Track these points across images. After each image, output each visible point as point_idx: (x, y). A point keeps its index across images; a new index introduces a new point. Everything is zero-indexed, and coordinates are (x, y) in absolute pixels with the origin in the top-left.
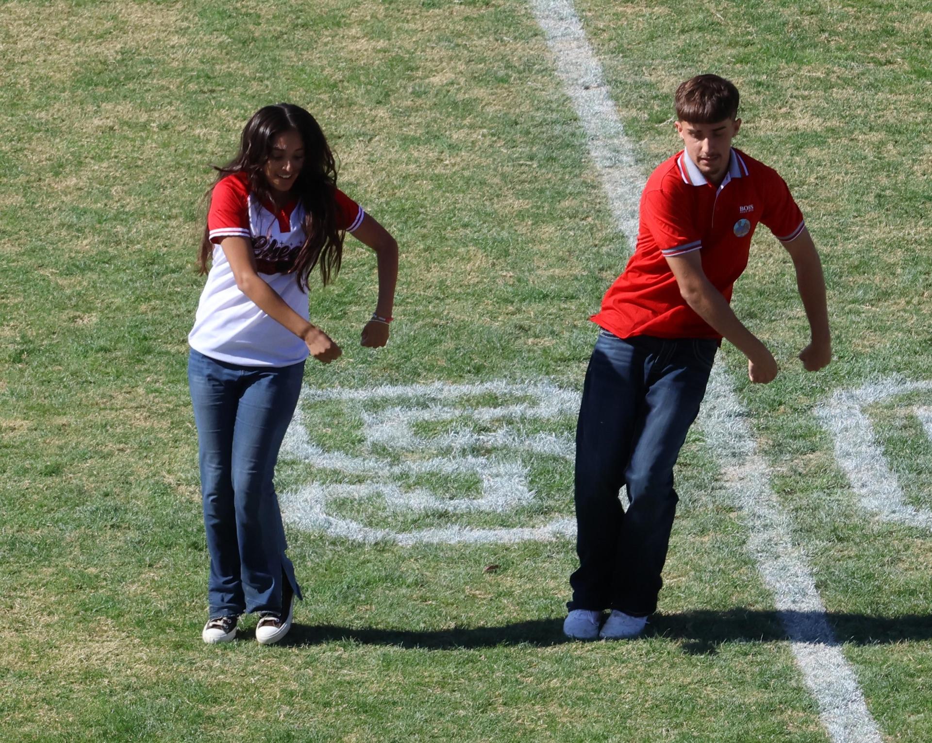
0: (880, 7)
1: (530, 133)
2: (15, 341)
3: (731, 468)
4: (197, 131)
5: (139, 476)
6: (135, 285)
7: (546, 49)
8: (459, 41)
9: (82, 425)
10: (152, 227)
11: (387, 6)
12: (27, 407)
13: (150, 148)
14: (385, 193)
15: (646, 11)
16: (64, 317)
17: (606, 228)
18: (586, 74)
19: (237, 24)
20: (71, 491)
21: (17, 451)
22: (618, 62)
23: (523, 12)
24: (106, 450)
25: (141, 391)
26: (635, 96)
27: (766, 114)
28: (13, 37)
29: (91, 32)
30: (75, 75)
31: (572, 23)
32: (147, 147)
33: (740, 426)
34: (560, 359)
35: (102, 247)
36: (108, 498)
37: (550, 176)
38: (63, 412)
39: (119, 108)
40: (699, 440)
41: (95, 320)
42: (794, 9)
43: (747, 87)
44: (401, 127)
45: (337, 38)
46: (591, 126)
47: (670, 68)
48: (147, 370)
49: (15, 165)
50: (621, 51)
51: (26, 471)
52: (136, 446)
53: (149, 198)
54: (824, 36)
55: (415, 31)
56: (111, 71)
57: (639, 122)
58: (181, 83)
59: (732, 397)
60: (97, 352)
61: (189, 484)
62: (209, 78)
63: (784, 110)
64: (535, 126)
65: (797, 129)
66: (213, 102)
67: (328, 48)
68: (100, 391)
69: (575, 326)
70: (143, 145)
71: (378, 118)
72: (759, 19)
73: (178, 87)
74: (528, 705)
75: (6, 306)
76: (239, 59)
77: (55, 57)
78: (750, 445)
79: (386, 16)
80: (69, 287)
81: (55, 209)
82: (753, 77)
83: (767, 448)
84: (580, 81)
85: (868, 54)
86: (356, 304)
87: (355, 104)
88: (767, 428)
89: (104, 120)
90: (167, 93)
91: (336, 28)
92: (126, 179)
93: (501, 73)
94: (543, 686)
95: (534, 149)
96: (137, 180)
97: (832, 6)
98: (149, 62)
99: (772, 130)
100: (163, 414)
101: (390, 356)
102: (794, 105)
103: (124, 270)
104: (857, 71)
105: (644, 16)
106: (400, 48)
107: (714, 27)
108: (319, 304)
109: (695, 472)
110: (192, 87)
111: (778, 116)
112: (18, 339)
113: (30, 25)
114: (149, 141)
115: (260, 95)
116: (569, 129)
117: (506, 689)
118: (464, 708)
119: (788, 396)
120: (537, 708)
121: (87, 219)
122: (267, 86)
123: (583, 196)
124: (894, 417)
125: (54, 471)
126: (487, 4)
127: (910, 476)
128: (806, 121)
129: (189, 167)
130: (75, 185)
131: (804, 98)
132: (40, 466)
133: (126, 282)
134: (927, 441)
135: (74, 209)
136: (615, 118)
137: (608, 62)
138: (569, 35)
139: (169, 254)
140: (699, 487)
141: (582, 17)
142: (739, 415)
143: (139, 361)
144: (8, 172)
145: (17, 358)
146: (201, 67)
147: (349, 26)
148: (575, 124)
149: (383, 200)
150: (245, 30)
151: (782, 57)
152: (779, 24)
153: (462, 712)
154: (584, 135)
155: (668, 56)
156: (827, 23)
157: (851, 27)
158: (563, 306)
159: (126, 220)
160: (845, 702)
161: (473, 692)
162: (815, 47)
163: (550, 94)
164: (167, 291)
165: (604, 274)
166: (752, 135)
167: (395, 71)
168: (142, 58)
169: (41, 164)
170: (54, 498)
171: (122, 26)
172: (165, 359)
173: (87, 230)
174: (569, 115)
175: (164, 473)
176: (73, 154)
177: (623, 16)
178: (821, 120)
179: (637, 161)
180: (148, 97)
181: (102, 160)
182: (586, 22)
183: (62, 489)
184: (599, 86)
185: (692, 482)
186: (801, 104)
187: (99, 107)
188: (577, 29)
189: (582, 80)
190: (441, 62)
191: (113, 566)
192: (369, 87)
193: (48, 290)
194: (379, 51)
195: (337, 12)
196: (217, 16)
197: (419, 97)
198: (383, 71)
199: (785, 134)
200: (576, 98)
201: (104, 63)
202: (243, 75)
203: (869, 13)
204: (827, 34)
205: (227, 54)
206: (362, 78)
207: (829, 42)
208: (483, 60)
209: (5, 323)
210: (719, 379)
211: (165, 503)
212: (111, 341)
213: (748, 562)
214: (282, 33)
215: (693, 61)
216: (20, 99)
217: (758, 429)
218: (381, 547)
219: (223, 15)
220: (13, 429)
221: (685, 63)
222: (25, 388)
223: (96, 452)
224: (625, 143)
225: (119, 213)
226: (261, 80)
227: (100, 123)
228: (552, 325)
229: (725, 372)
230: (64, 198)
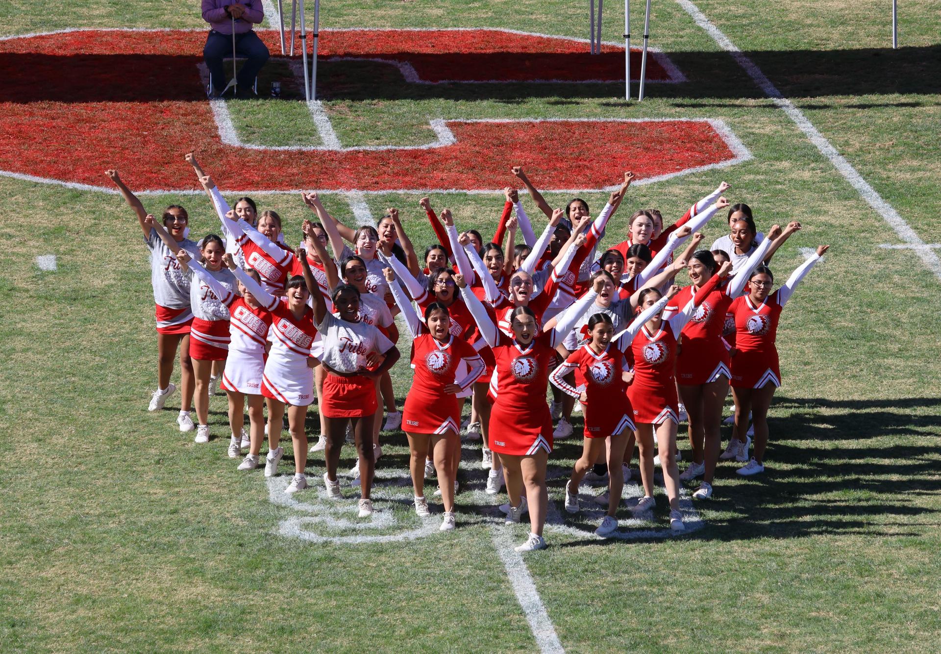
2: (157, 455)
5: (214, 514)
9: (188, 491)
12: (162, 484)
16: (179, 444)
20: (182, 521)
21: (157, 503)
24: (199, 502)
25: (215, 476)
36: (200, 524)
38: (179, 485)
48: (218, 467)
51: (161, 512)
60: (195, 459)
61: (237, 517)
68: (196, 476)
74: (393, 614)
94: (399, 605)
100: (225, 487)
112: (159, 454)
117: (383, 606)
118: (363, 615)
120: (397, 615)
125: (175, 512)
132: (168, 510)
143: (214, 463)
145: (158, 462)
153: (362, 617)
160: (537, 611)
170: (175, 523)
172: (226, 462)
175: (226, 513)
183: (178, 520)
191: (202, 553)
193: (172, 432)
209: (152, 447)
211: (226, 526)
212: (201, 454)
213: (492, 549)
218: (325, 544)
220: (156, 494)
222: (161, 475)
223: (194, 503)
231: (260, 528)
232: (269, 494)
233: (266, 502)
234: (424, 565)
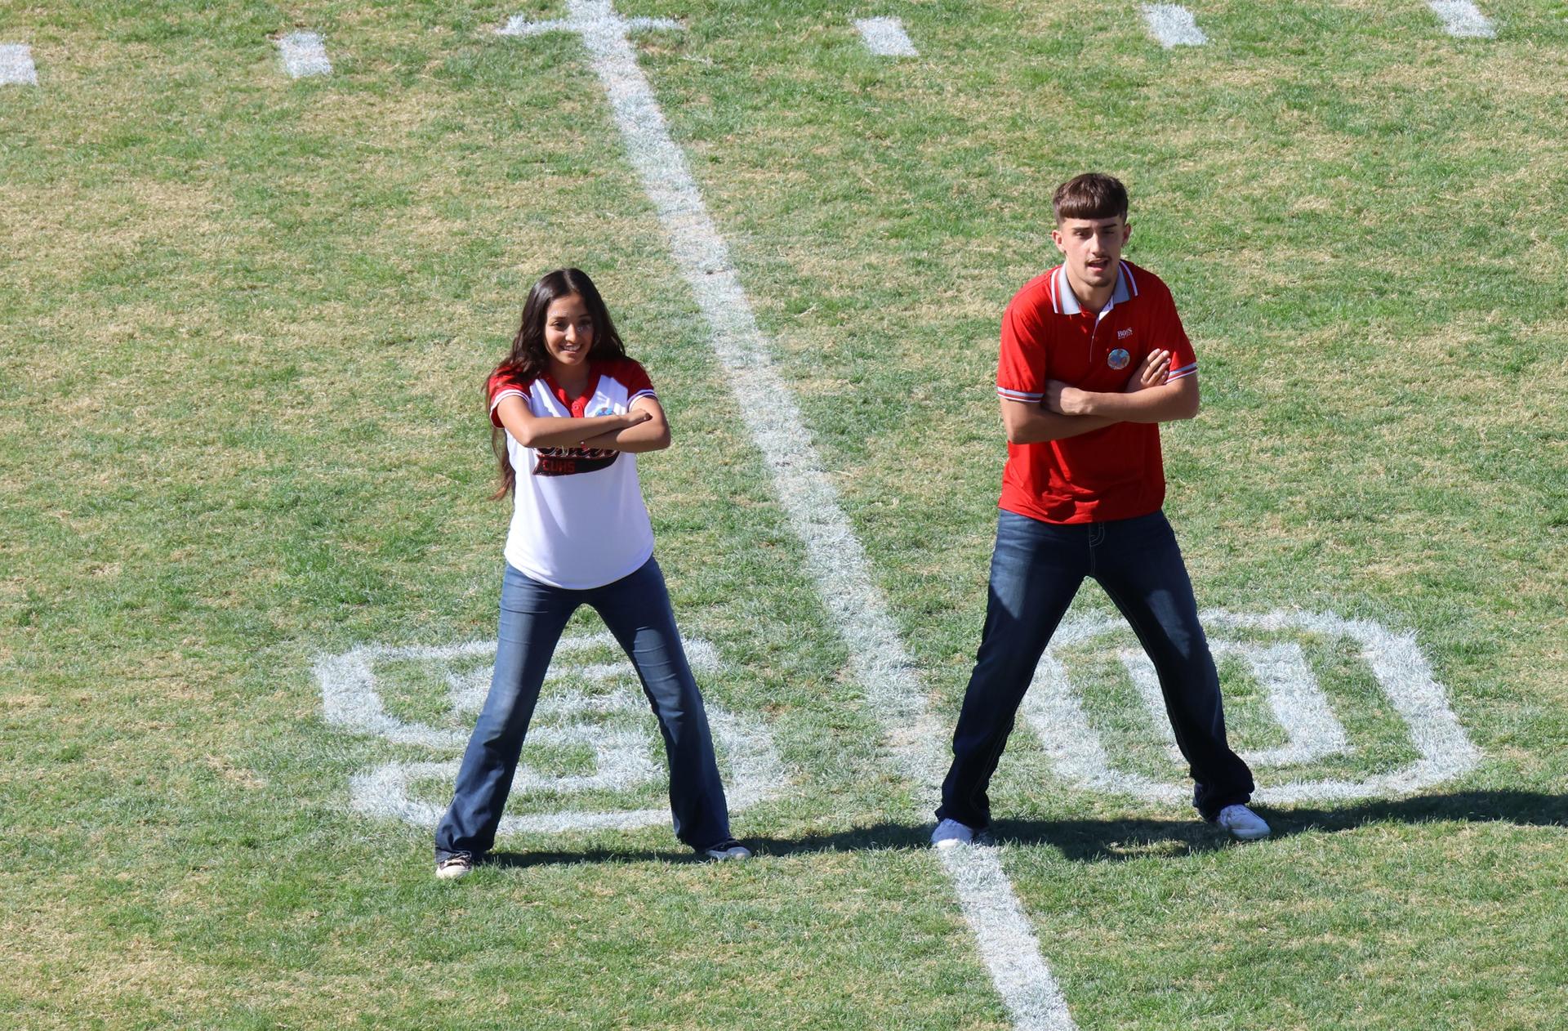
0: (1063, 165)
1: (642, 329)
2: (21, 599)
3: (899, 731)
4: (236, 337)
5: (177, 759)
6: (166, 527)
7: (660, 226)
8: (553, 219)
9: (106, 700)
10: (184, 455)
11: (464, 178)
12: (38, 679)
13: (179, 360)
14: (467, 407)
15: (780, 177)
16: (80, 568)
17: (738, 443)
18: (708, 255)
19: (281, 206)
20: (95, 780)
21: (27, 732)
22: (747, 240)
23: (629, 182)
24: (136, 729)
25: (177, 655)
26: (769, 280)
27: (929, 299)
28: (7, 227)
29: (102, 219)
30: (84, 272)
31: (689, 194)
32: (175, 358)
33: (908, 679)
34: (687, 604)
35: (124, 482)
36: (141, 788)
37: (668, 381)
38: (82, 683)
39: (140, 311)
40: (858, 697)
41: (117, 570)
42: (959, 170)
43: (905, 267)
44: (484, 326)
45: (404, 218)
46: (717, 318)
47: (810, 246)
48: (183, 630)
49: (14, 384)
50: (751, 226)
51: (39, 757)
52: (173, 723)
53: (179, 420)
54: (995, 203)
55: (499, 208)
56: (128, 266)
57: (774, 312)
58: (215, 279)
59: (897, 644)
60: (121, 609)
61: (238, 768)
62: (249, 271)
63: (950, 293)
64: (649, 321)
65: (966, 317)
66: (255, 302)
67: (393, 232)
68: (127, 657)
69: (704, 563)
70: (170, 355)
71: (456, 316)
72: (917, 183)
73: (211, 284)
75: (8, 556)
76: (285, 247)
77: (60, 250)
78: (920, 701)
79: (463, 191)
80: (85, 531)
81: (64, 436)
82: (911, 255)
83: (940, 705)
84: (702, 265)
85: (1049, 222)
86: (437, 543)
87: (428, 299)
88: (940, 681)
89: (122, 327)
90: (197, 291)
91: (402, 207)
92: (151, 398)
93: (605, 257)
94: (677, 1001)
95: (648, 348)
96: (164, 398)
97: (1004, 166)
98: (176, 254)
99: (936, 318)
100: (204, 683)
101: (479, 605)
102: (962, 287)
103: (152, 509)
104: (1036, 245)
105: (777, 183)
106: (481, 229)
107: (862, 194)
108: (391, 544)
109: (855, 736)
110: (229, 283)
111: (943, 301)
112: (25, 596)
113: (27, 212)
114: (178, 351)
115: (311, 291)
116: (690, 323)
117: (633, 1006)
119: (964, 641)
121: (105, 448)
122: (320, 280)
123: (709, 405)
124: (1093, 663)
125: (74, 756)
126: (586, 173)
127: (1115, 734)
128: (977, 306)
129: (227, 381)
130: (88, 407)
131: (974, 278)
132: (56, 750)
133: (155, 524)
134: (1134, 691)
135: (87, 436)
136: (745, 308)
137: (734, 241)
138: (686, 208)
139: (206, 487)
140: (860, 755)
141: (702, 186)
142: (906, 665)
143: (173, 619)
144: (6, 393)
145: (24, 620)
146: (238, 258)
147: (417, 203)
148: (697, 316)
149: (466, 415)
150: (291, 213)
151: (945, 229)
152: (941, 190)
154: (708, 331)
155: (807, 232)
156: (1000, 186)
157: (1028, 191)
158: (689, 538)
159: (153, 448)
160: (1043, 1010)
161: (592, 1011)
162: (985, 216)
163: (665, 281)
164: (205, 532)
165: (738, 499)
166: (912, 325)
167: (476, 258)
168: (165, 249)
169: (46, 382)
170: (75, 788)
171: (140, 210)
172: (204, 615)
173: (105, 461)
174: (689, 306)
175: (208, 755)
176: (85, 368)
177: (752, 183)
178: (995, 305)
179: (774, 360)
180: (175, 295)
181: (121, 374)
182: (706, 193)
183: (83, 778)
184: (724, 270)
185: (851, 748)
186: (971, 285)
187: (115, 310)
188: (695, 201)
189: (704, 263)
190: (532, 245)
191: (150, 870)
192: (445, 278)
193: (59, 536)
194: (455, 234)
195: (402, 187)
196: (256, 196)
197: (506, 288)
198: (461, 259)
199: (952, 323)
200: (698, 284)
201: (120, 256)
202: (290, 267)
203: (1049, 173)
204: (999, 200)
205: (270, 242)
206: (436, 267)
207: (1002, 209)
208: (582, 242)
209: (8, 577)
210: (880, 622)
211: (210, 792)
212: (138, 595)
214: (337, 215)
215: (838, 237)
216: (19, 303)
217: (930, 681)
219: (263, 194)
220: (21, 706)
221: (828, 240)
222: (34, 656)
223: (124, 732)
224: (758, 338)
225: (143, 439)
226: (312, 273)
227: (117, 330)
228: (675, 562)
229: (887, 613)
230: (74, 422)
231: (299, 795)
232: (321, 700)
233: (313, 722)
234: (740, 890)
